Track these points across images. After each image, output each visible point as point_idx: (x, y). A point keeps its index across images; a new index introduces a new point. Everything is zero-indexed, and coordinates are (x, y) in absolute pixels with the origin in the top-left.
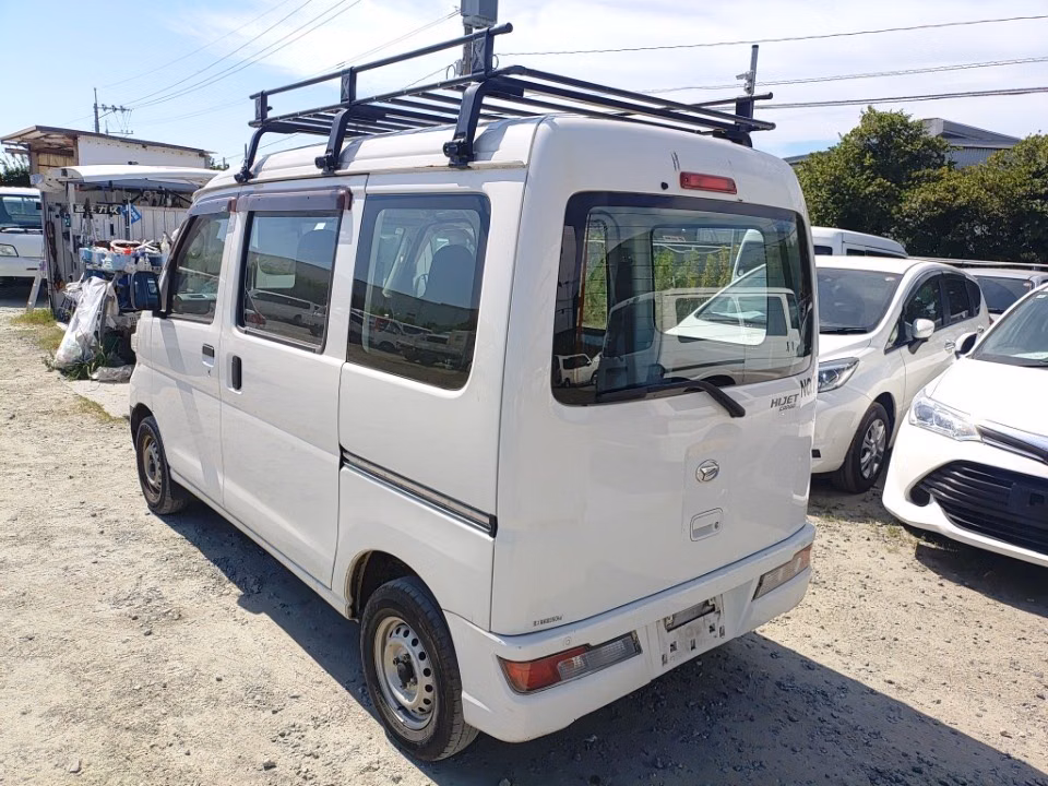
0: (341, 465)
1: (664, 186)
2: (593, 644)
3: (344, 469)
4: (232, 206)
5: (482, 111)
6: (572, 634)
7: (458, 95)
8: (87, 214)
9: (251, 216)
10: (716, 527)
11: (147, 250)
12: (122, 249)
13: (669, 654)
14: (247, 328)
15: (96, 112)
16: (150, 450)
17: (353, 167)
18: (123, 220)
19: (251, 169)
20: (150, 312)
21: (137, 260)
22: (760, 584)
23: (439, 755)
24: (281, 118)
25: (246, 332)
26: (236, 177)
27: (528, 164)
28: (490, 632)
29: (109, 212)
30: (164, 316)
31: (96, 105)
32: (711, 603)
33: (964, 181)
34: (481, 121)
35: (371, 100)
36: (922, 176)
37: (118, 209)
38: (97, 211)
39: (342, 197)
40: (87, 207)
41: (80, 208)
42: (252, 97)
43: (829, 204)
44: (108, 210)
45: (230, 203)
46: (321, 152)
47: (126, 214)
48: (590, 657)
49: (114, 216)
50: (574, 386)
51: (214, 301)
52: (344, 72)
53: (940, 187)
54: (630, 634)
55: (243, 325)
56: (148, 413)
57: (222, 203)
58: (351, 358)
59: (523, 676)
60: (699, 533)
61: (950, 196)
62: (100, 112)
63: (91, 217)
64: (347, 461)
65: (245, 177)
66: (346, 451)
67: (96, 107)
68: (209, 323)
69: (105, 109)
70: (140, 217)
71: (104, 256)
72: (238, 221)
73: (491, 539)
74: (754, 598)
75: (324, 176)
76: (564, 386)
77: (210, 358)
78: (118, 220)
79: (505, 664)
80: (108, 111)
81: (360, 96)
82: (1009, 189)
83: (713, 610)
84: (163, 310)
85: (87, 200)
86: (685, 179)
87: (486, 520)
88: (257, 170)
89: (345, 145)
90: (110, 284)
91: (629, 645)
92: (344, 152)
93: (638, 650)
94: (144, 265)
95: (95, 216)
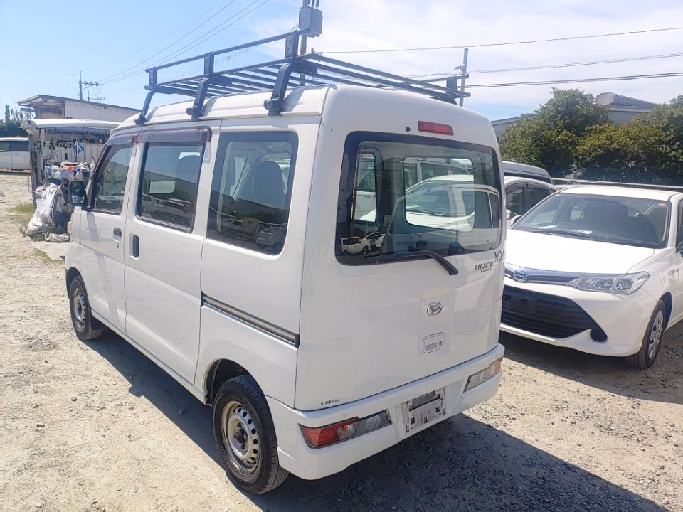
0: (202, 304)
1: (408, 129)
2: (360, 417)
3: (204, 307)
4: (135, 140)
5: (290, 81)
6: (346, 411)
7: (276, 71)
8: (52, 147)
9: (147, 146)
10: (440, 344)
11: (82, 168)
12: (67, 167)
13: (410, 426)
14: (143, 217)
15: (81, 86)
16: (78, 298)
17: (211, 115)
18: (73, 151)
19: (146, 116)
20: (80, 208)
21: (75, 173)
22: (468, 382)
23: (262, 490)
24: (166, 84)
25: (142, 220)
26: (136, 121)
27: (322, 114)
28: (295, 409)
29: (64, 146)
30: (89, 210)
31: (80, 81)
32: (437, 393)
33: (617, 134)
34: (288, 87)
35: (223, 73)
36: (592, 129)
37: (70, 145)
38: (58, 145)
39: (205, 134)
40: (51, 143)
41: (47, 144)
42: (147, 71)
43: (533, 148)
44: (64, 145)
45: (134, 137)
46: (191, 105)
47: (75, 148)
48: (358, 426)
49: (68, 149)
50: (350, 254)
51: (122, 201)
52: (206, 55)
53: (603, 137)
54: (384, 411)
55: (140, 215)
56: (78, 273)
57: (128, 138)
58: (209, 236)
59: (315, 437)
60: (429, 348)
61: (608, 142)
62: (83, 86)
63: (54, 149)
64: (206, 301)
65: (141, 121)
66: (205, 295)
67: (80, 83)
68: (118, 214)
69: (86, 84)
70: (83, 149)
71: (56, 171)
72: (138, 150)
73: (296, 349)
74: (465, 391)
75: (193, 120)
76: (343, 254)
77: (118, 237)
78: (70, 151)
79: (304, 429)
80: (88, 85)
81: (216, 70)
82: (644, 138)
83: (439, 398)
84: (89, 207)
85: (52, 139)
86: (421, 126)
87: (293, 337)
88: (150, 117)
89: (206, 101)
90: (59, 187)
91: (384, 419)
92: (205, 106)
93: (390, 422)
94: (79, 176)
95: (56, 148)
